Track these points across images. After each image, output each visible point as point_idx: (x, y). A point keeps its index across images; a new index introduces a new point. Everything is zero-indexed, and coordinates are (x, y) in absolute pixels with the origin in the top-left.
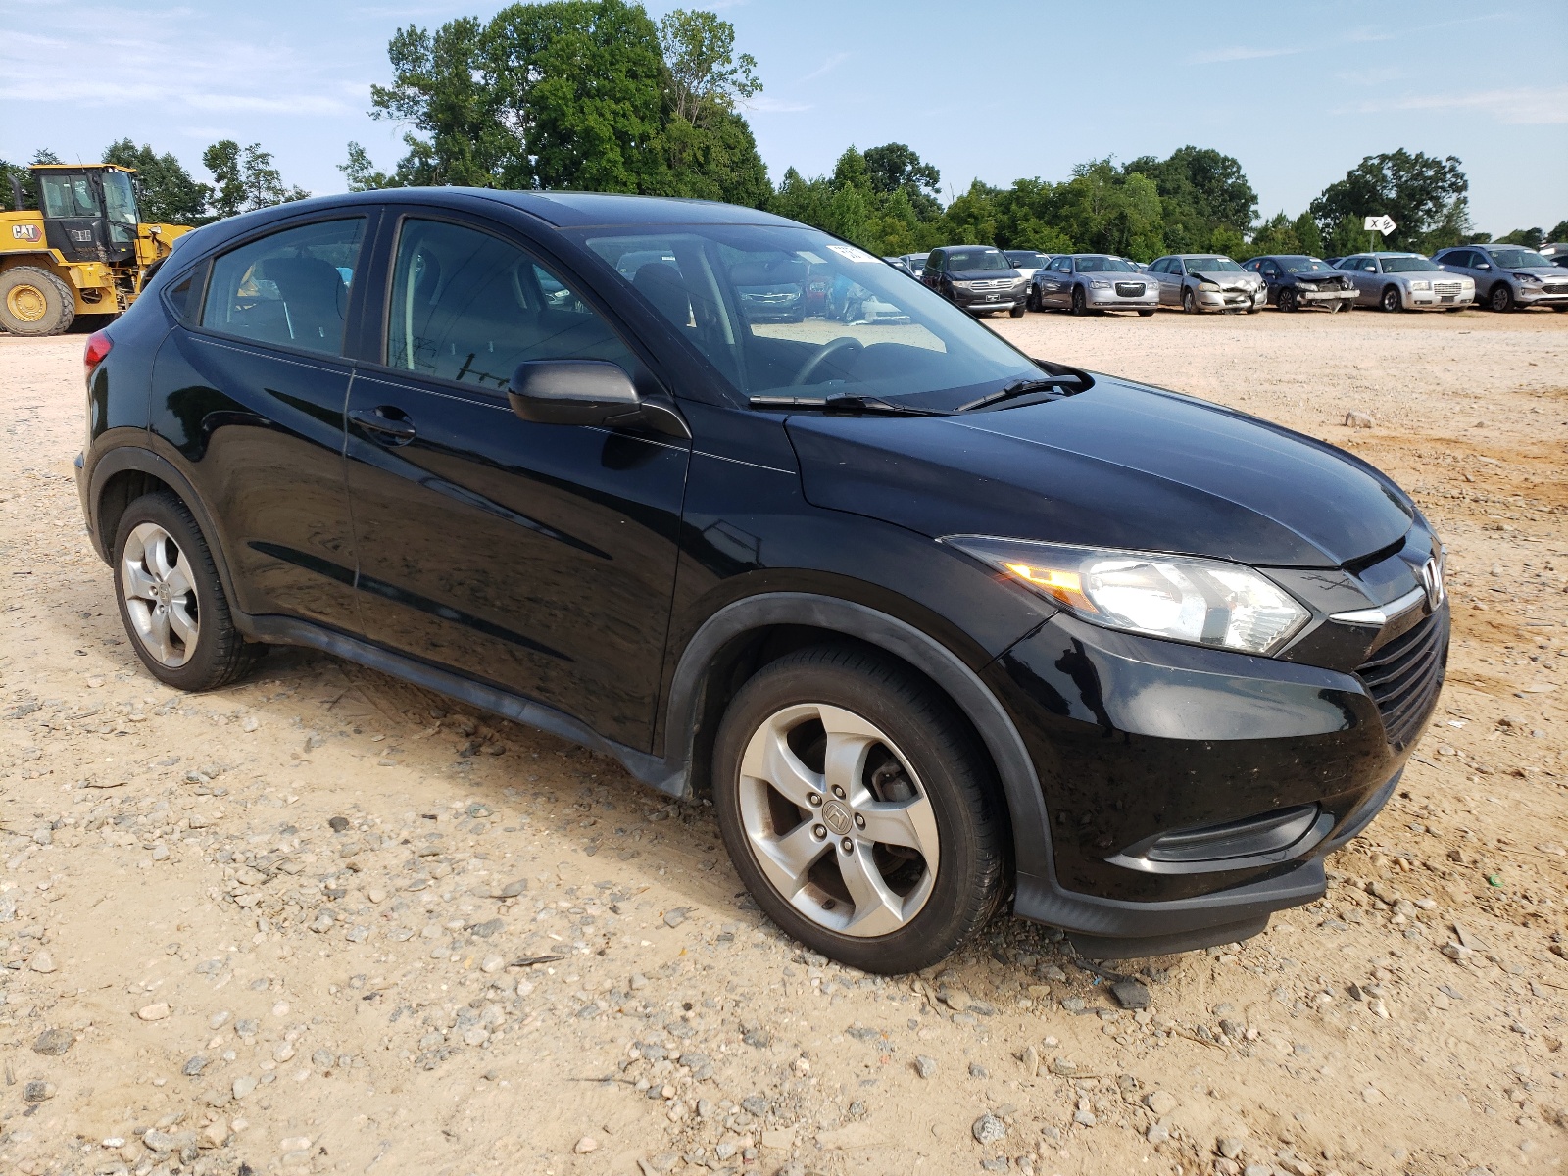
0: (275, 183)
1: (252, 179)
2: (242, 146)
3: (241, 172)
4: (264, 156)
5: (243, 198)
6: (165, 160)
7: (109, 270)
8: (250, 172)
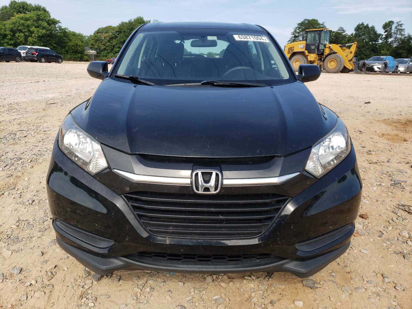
0: (403, 33)
1: (395, 32)
2: (395, 22)
3: (393, 30)
4: (401, 25)
5: (391, 37)
6: (371, 27)
7: (317, 56)
8: (396, 29)
